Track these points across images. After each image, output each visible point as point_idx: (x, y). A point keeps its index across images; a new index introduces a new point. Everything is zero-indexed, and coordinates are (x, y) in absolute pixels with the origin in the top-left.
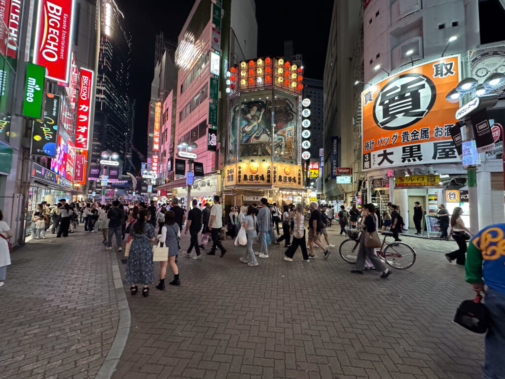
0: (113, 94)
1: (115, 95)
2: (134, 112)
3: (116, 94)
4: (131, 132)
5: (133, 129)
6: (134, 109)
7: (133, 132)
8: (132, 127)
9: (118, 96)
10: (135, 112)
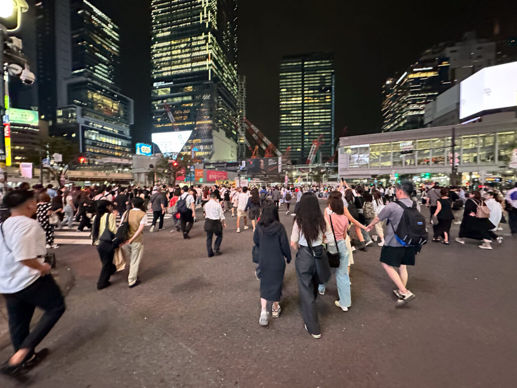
0: (222, 61)
1: (223, 61)
2: (244, 91)
3: (225, 61)
4: (243, 114)
5: (244, 111)
6: (245, 87)
7: (244, 113)
8: (244, 108)
9: (227, 64)
10: (246, 90)
